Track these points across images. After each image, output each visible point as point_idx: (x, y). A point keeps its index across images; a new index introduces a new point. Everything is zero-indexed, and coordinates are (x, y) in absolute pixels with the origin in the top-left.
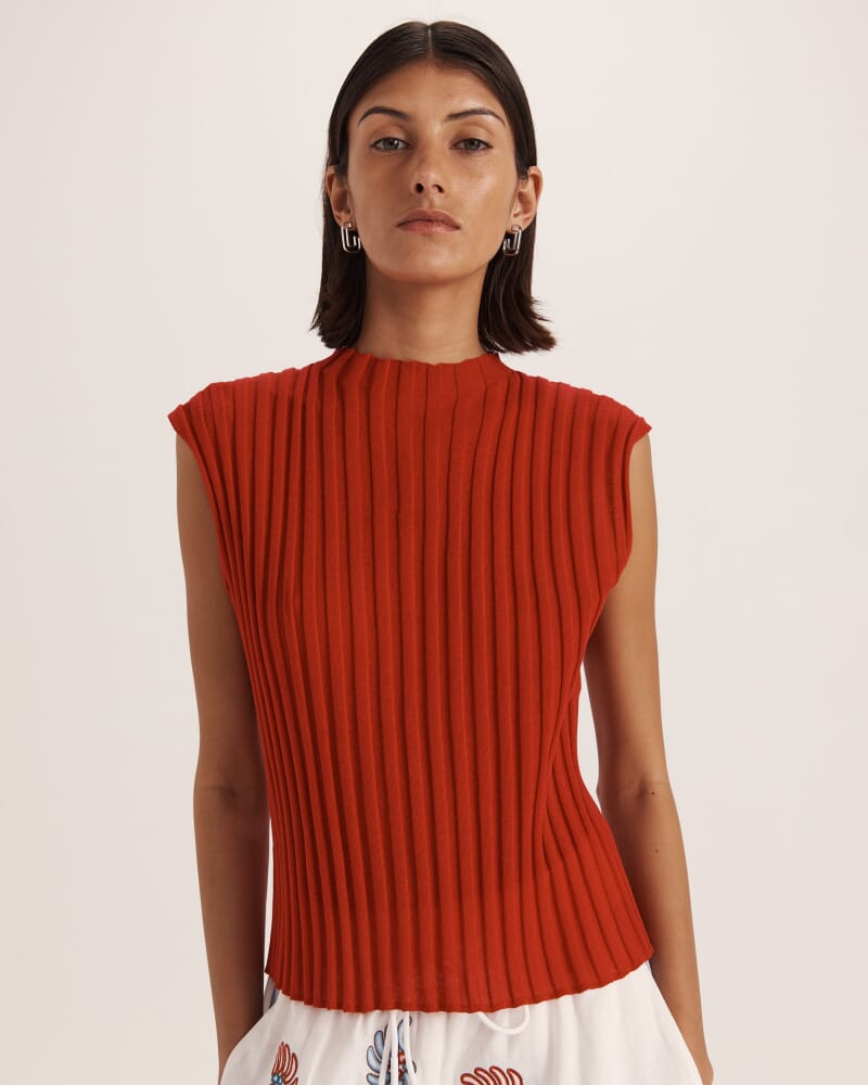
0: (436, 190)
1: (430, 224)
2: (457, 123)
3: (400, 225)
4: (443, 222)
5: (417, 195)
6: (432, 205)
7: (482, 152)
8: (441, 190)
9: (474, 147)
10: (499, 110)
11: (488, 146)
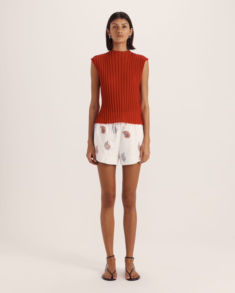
1: (120, 36)
2: (123, 25)
9: (125, 27)
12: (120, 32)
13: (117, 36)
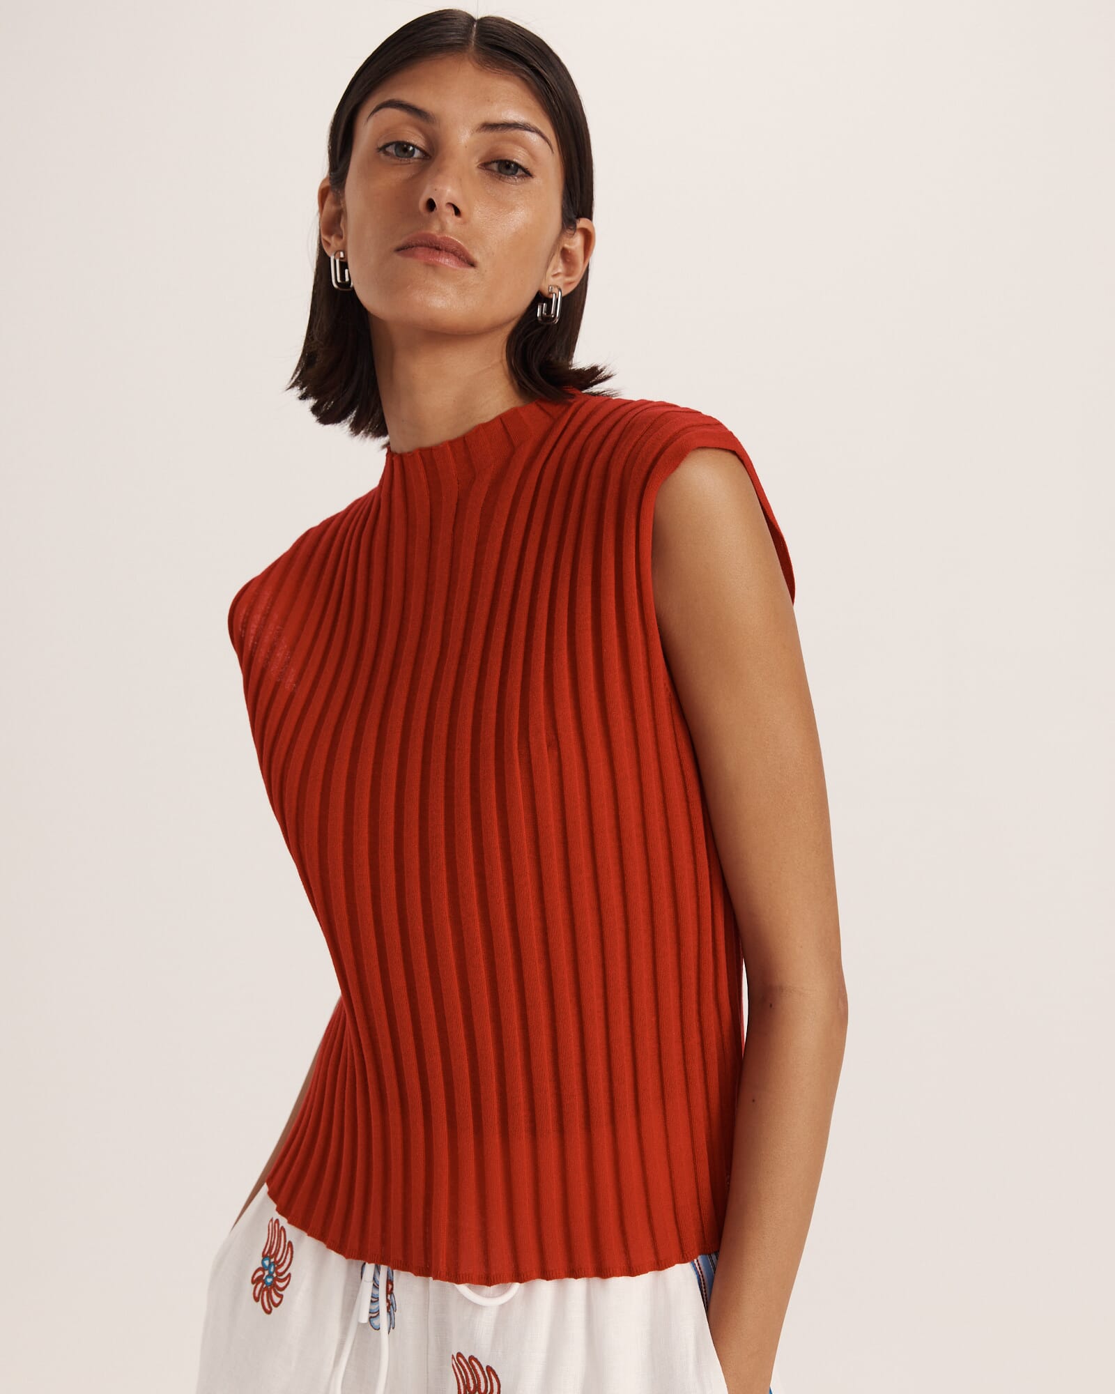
0: (452, 211)
1: (438, 252)
2: (490, 135)
3: (399, 250)
4: (454, 253)
5: (426, 214)
6: (443, 229)
7: (519, 180)
8: (457, 212)
9: (510, 172)
10: (549, 131)
11: (528, 174)
12: (441, 203)
13: (400, 242)
